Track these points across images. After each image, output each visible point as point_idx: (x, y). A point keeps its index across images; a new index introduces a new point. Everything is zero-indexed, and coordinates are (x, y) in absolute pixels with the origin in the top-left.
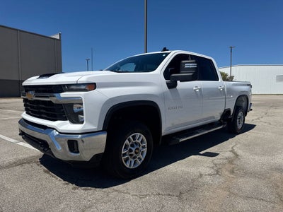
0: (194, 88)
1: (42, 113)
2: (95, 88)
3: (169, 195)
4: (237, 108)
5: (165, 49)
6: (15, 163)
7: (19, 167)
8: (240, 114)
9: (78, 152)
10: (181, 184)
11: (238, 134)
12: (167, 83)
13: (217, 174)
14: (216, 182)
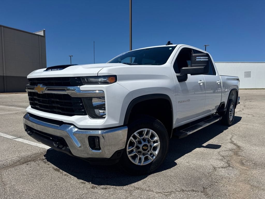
0: (199, 82)
1: (54, 107)
2: (116, 81)
3: (193, 191)
4: (230, 101)
5: (169, 43)
6: (19, 161)
7: (25, 165)
8: (231, 107)
9: (99, 149)
10: (200, 179)
11: (230, 126)
12: (177, 77)
13: (229, 166)
14: (232, 175)
